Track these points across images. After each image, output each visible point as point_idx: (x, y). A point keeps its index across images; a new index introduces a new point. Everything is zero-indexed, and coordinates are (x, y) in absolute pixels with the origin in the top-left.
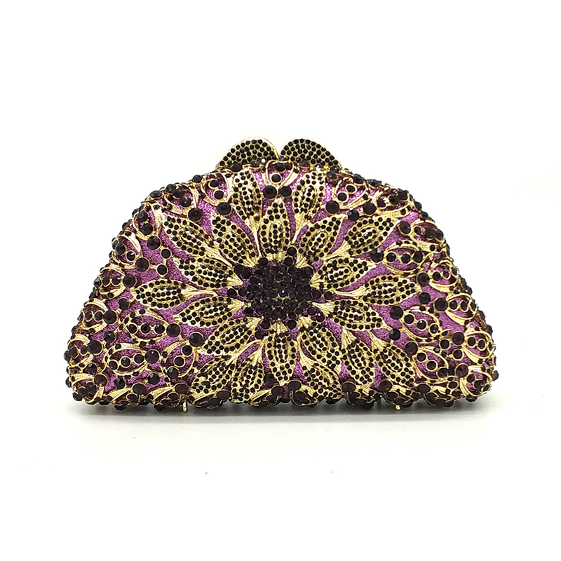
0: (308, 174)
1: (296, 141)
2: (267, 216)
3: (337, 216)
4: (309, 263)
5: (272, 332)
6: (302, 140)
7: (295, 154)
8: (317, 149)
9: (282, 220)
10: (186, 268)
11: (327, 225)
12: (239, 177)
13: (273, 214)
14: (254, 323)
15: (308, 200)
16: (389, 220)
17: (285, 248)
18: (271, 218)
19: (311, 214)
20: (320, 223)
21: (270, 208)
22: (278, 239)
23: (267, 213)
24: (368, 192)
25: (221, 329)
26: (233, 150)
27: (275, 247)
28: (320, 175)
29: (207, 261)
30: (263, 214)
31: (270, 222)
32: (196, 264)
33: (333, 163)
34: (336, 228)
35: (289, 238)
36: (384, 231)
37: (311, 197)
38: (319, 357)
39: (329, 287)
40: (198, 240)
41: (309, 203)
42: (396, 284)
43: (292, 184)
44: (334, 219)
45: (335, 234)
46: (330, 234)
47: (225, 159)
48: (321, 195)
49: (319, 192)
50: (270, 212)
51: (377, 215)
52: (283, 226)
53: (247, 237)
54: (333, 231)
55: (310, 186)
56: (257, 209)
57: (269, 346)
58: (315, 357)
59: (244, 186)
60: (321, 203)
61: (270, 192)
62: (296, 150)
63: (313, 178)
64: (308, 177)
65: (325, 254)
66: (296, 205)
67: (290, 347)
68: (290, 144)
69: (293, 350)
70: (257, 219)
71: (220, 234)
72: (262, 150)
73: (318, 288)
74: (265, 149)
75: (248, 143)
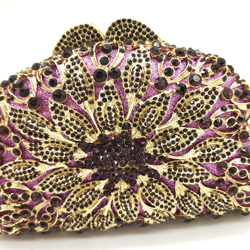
0: (133, 52)
1: (119, 22)
2: (100, 99)
3: (166, 92)
4: (143, 134)
5: (117, 189)
6: (124, 20)
7: (119, 34)
8: (138, 27)
9: (114, 101)
10: (36, 150)
11: (157, 101)
12: (69, 63)
13: (106, 97)
14: (101, 185)
15: (137, 80)
16: (214, 89)
17: (120, 125)
18: (105, 100)
19: (140, 92)
20: (151, 100)
21: (103, 91)
22: (113, 119)
23: (99, 96)
24: (191, 63)
25: (75, 193)
26: (64, 37)
27: (111, 126)
28: (144, 52)
29: (52, 142)
30: (97, 97)
31: (104, 104)
32: (44, 145)
33: (153, 38)
34: (166, 103)
35: (123, 117)
36: (210, 99)
37: (140, 77)
38: (158, 204)
39: (162, 152)
40: (40, 128)
41: (138, 83)
42: (221, 144)
43: (119, 64)
44: (163, 95)
45: (165, 108)
46: (160, 109)
47: (59, 44)
48: (148, 72)
49: (146, 70)
50: (102, 95)
51: (203, 85)
52: (116, 106)
53: (85, 118)
54: (162, 105)
55: (138, 66)
56: (91, 93)
57: (116, 200)
58: (154, 204)
59: (75, 72)
60: (149, 81)
61: (100, 75)
62: (120, 30)
63: (139, 56)
64: (133, 55)
65: (157, 126)
66: (126, 85)
67: (132, 199)
68: (114, 25)
69: (136, 200)
70: (91, 102)
71: (60, 119)
72: (89, 33)
73: (152, 154)
74: (92, 31)
75: (76, 28)
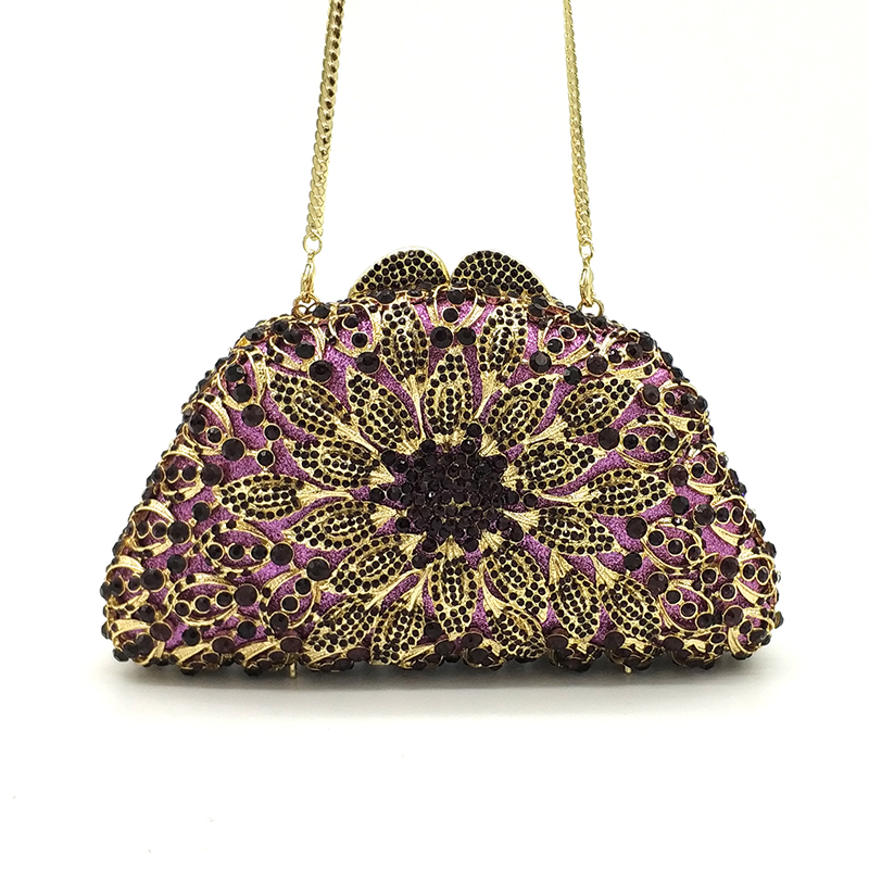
0: (499, 308)
1: (479, 255)
2: (436, 376)
3: (548, 377)
4: (502, 448)
5: (440, 556)
6: (488, 254)
7: (477, 275)
8: (512, 268)
9: (460, 382)
10: (305, 456)
11: (531, 391)
12: (390, 311)
13: (447, 373)
14: (411, 543)
15: (502, 350)
16: (627, 383)
17: (463, 426)
18: (443, 379)
19: (505, 372)
20: (521, 387)
21: (442, 362)
22: (454, 412)
23: (436, 371)
24: (594, 337)
25: (359, 553)
26: (377, 267)
27: (449, 424)
28: (518, 309)
29: (338, 444)
30: (431, 373)
31: (442, 384)
32: (321, 450)
33: (535, 288)
34: (545, 395)
35: (470, 411)
36: (619, 400)
37: (507, 347)
38: (513, 596)
39: (532, 486)
40: (326, 413)
41: (503, 356)
42: (637, 483)
43: (475, 324)
44: (543, 381)
45: (544, 404)
46: (536, 404)
47: (365, 280)
48: (522, 342)
49: (518, 338)
50: (441, 369)
51: (609, 375)
52: (462, 390)
53: (403, 408)
54: (540, 399)
55: (505, 329)
56: (421, 363)
57: (435, 578)
58: (507, 596)
59: (400, 327)
60: (521, 355)
61: (441, 337)
62: (479, 269)
63: (508, 315)
64: (499, 313)
65: (527, 435)
66: (483, 359)
67: (467, 581)
68: (469, 259)
69: (473, 585)
70: (421, 380)
71: (361, 403)
72: (424, 266)
73: (514, 489)
74: (429, 265)
75: (402, 255)
